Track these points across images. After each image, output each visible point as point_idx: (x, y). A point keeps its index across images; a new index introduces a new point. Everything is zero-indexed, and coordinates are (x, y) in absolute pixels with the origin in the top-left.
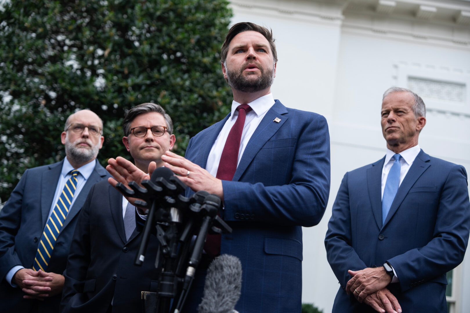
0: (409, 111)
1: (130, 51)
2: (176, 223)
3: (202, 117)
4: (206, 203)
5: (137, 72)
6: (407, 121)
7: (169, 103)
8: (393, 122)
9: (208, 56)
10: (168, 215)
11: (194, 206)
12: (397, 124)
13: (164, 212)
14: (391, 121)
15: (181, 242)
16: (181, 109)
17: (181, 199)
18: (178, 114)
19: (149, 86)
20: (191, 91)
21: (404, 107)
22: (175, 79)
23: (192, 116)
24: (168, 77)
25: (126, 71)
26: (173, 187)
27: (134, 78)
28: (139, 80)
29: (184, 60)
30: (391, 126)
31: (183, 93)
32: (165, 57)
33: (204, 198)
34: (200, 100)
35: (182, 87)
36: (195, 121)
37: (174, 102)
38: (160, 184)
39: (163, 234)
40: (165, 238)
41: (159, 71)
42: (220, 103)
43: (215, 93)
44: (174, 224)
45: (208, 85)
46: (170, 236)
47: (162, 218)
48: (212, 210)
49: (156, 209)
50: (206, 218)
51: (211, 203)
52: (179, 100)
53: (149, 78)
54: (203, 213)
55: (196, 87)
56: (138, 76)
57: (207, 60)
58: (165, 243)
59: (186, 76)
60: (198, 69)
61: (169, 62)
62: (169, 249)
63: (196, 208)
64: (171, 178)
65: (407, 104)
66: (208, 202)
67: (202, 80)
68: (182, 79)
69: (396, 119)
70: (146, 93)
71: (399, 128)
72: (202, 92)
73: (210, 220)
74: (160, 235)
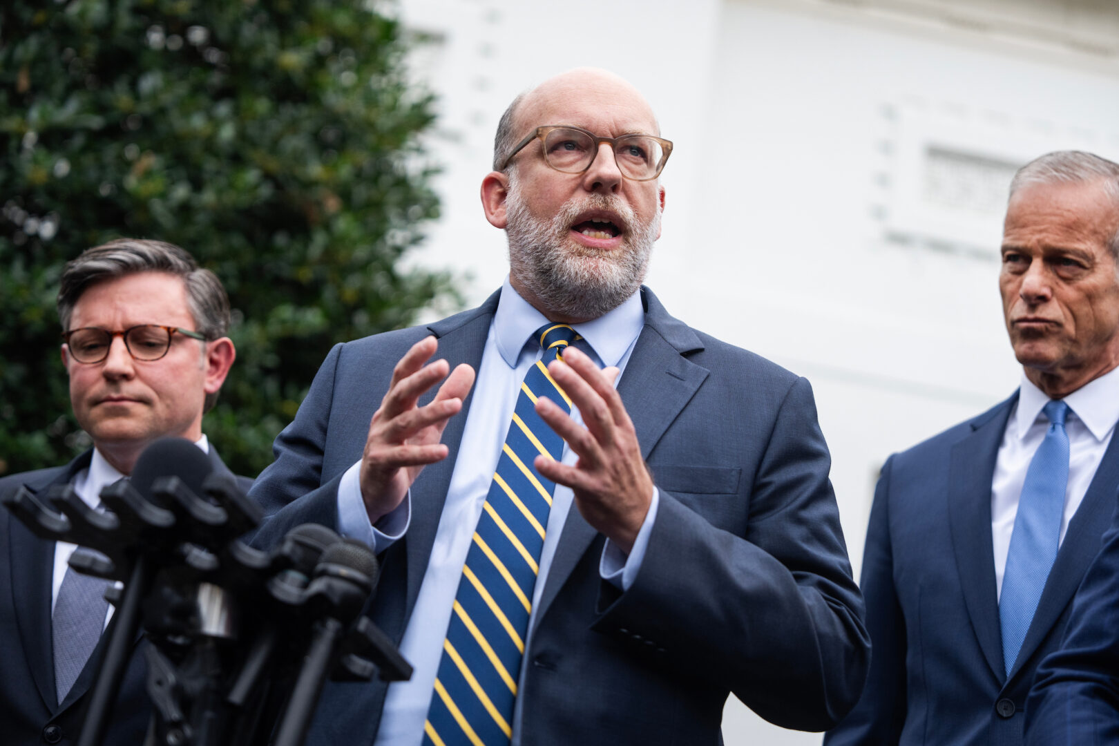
0: (1098, 260)
1: (40, 17)
2: (216, 639)
3: (269, 248)
4: (324, 573)
5: (59, 87)
6: (1091, 297)
7: (164, 196)
8: (1038, 301)
9: (298, 44)
10: (190, 612)
11: (283, 580)
12: (1053, 311)
13: (176, 599)
14: (1036, 300)
15: (232, 706)
16: (201, 218)
17: (241, 557)
18: (191, 232)
19: (96, 138)
20: (237, 159)
21: (1081, 246)
22: (186, 114)
23: (237, 241)
24: (162, 111)
25: (23, 82)
26: (211, 512)
27: (50, 107)
28: (69, 112)
29: (214, 56)
30: (1031, 316)
31: (210, 165)
32: (156, 38)
33: (318, 552)
34: (266, 191)
35: (210, 146)
36: (248, 257)
37: (181, 192)
38: (165, 501)
39: (171, 678)
40: (179, 694)
41: (133, 85)
42: (332, 204)
43: (315, 170)
44: (210, 645)
45: (295, 142)
46: (195, 685)
47: (168, 621)
48: (347, 599)
49: (147, 589)
50: (324, 625)
51: (344, 571)
52: (197, 185)
53: (100, 108)
54: (319, 606)
55: (254, 144)
56: (63, 101)
57: (293, 59)
58: (174, 713)
59: (223, 109)
60: (262, 85)
61: (168, 60)
62: (188, 731)
63: (289, 588)
64: (210, 483)
65: (1095, 232)
66: (334, 568)
67: (275, 126)
68: (211, 118)
69: (1052, 290)
70: (88, 160)
71: (1058, 324)
72: (273, 165)
73: (337, 632)
74: (160, 683)
